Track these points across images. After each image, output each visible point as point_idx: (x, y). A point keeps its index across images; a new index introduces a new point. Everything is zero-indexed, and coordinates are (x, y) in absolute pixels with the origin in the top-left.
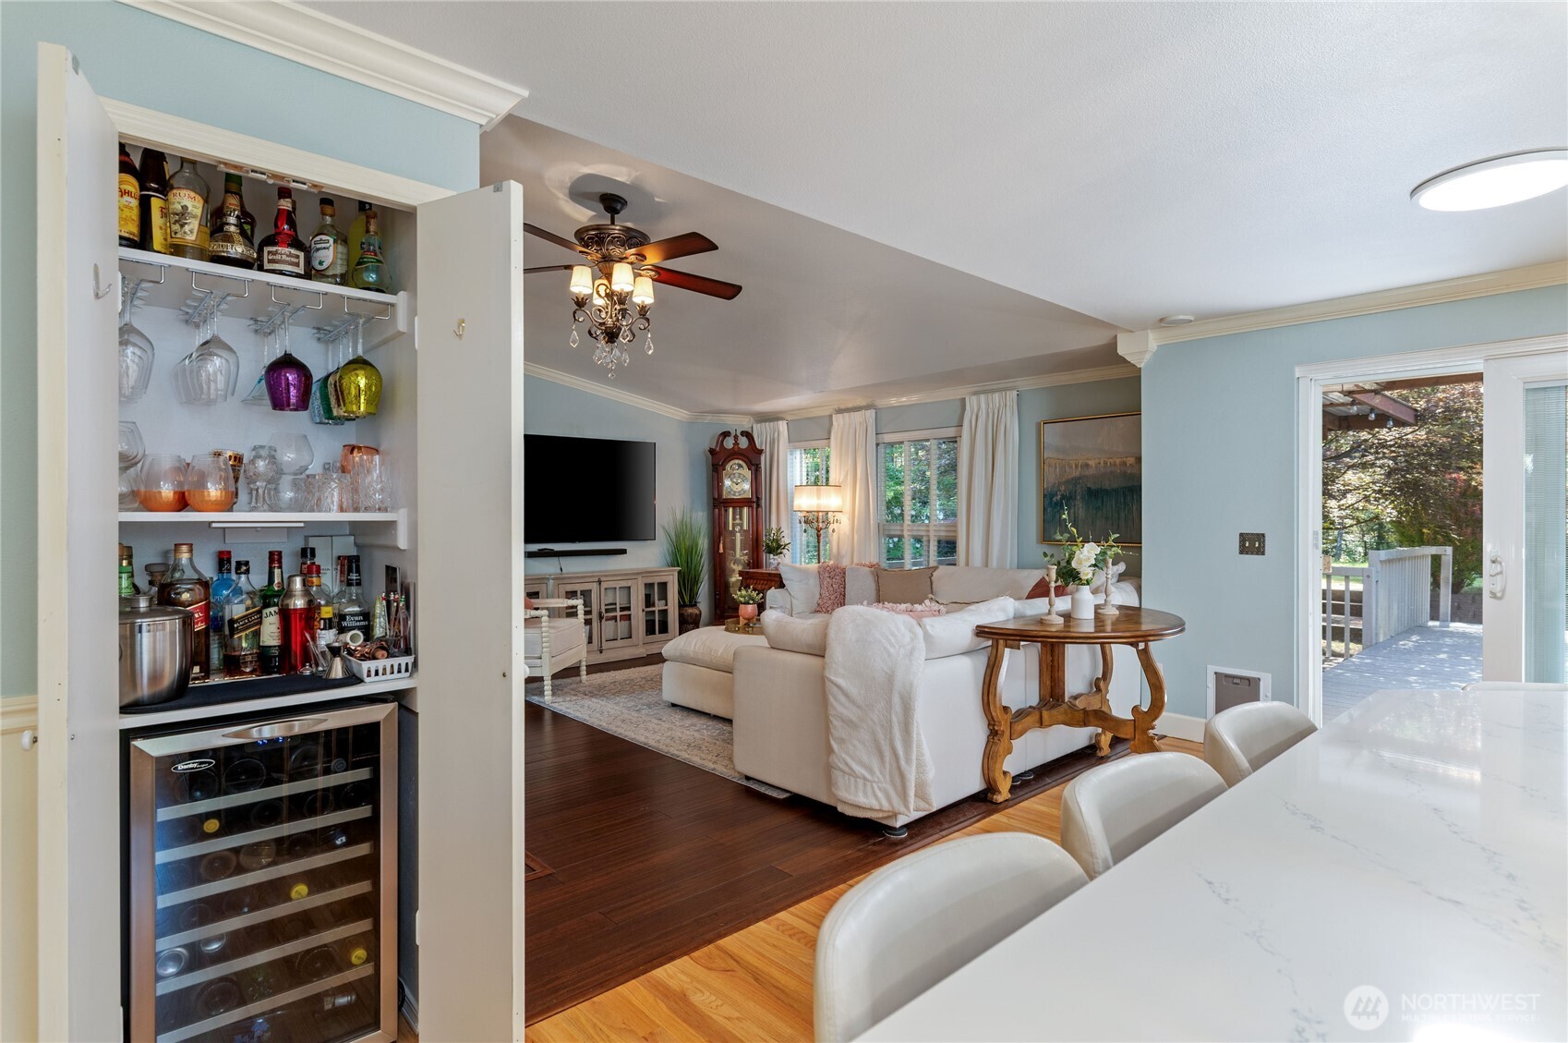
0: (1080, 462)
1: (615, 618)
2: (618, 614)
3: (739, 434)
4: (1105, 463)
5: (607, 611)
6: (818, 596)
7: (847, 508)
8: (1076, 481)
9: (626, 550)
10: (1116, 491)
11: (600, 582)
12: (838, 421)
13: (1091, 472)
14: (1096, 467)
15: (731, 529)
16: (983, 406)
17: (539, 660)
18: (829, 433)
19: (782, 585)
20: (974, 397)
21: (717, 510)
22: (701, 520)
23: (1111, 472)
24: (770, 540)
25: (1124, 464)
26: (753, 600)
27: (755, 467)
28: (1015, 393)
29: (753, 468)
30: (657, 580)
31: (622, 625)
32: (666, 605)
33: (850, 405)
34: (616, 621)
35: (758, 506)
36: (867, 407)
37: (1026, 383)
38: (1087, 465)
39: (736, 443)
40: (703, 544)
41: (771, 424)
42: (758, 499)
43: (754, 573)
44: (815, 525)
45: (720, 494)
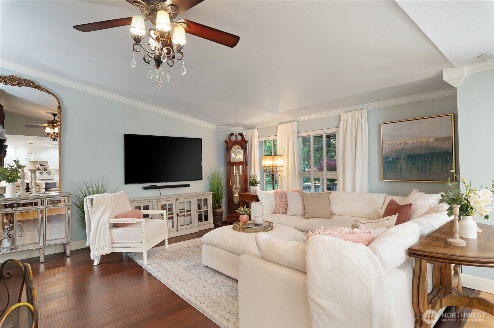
0: (403, 141)
1: (184, 215)
2: (185, 213)
3: (237, 134)
4: (417, 142)
5: (180, 212)
6: (275, 205)
7: (285, 165)
8: (400, 151)
9: (189, 185)
10: (424, 155)
11: (177, 200)
12: (280, 127)
13: (408, 146)
14: (412, 144)
15: (234, 174)
16: (350, 118)
17: (141, 244)
18: (276, 133)
19: (258, 200)
20: (345, 114)
21: (228, 167)
22: (222, 170)
23: (420, 146)
24: (252, 180)
25: (428, 142)
26: (247, 213)
27: (244, 148)
28: (366, 111)
29: (244, 149)
30: (203, 198)
31: (187, 219)
32: (207, 208)
33: (286, 121)
34: (185, 217)
35: (246, 165)
36: (293, 121)
37: (371, 106)
38: (407, 143)
39: (236, 138)
40: (223, 181)
41: (251, 130)
42: (246, 162)
43: (245, 194)
44: (271, 173)
45: (230, 160)
